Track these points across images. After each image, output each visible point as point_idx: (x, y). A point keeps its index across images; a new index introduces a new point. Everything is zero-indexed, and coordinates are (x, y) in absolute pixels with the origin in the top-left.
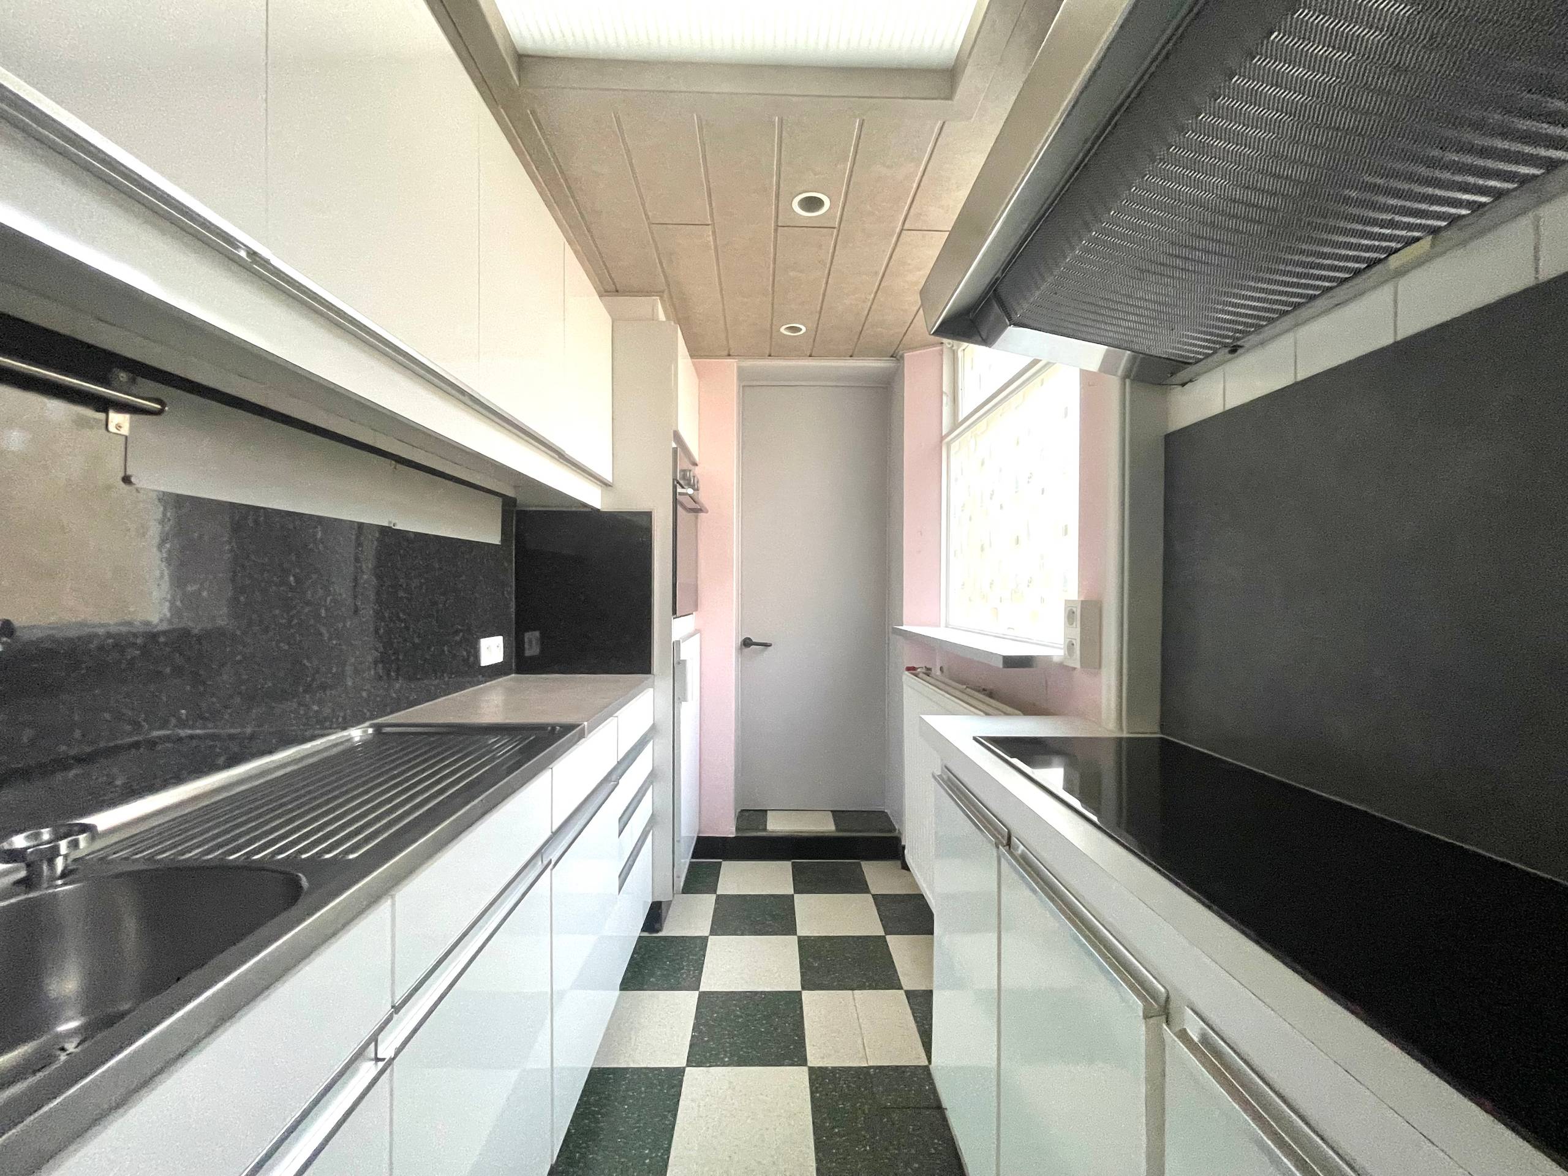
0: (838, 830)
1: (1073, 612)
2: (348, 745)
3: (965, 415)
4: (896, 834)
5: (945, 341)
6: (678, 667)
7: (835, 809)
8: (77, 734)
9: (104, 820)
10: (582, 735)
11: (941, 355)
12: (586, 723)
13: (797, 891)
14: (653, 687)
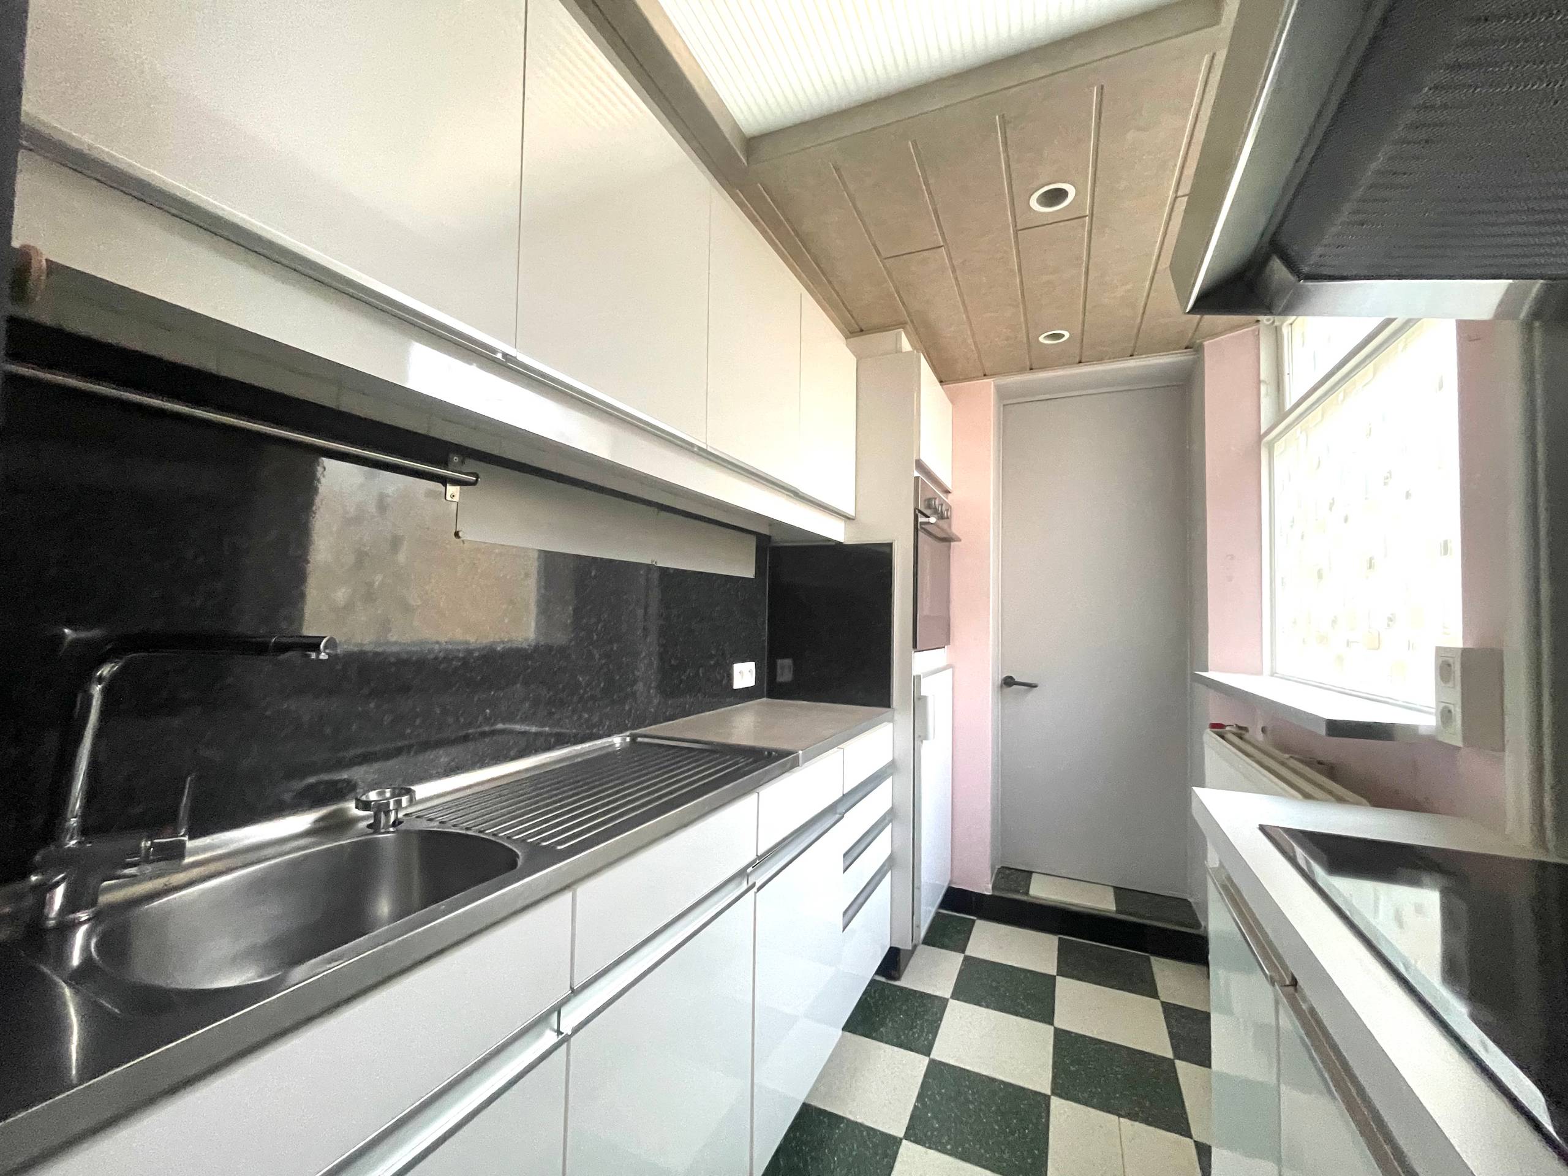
0: (1118, 911)
1: (1449, 665)
2: (610, 750)
3: (1294, 401)
4: (1201, 932)
5: (1260, 318)
6: (918, 704)
7: (1118, 886)
8: (418, 722)
9: (422, 790)
10: (795, 764)
11: (1257, 337)
12: (800, 752)
13: (1060, 973)
14: (891, 720)
